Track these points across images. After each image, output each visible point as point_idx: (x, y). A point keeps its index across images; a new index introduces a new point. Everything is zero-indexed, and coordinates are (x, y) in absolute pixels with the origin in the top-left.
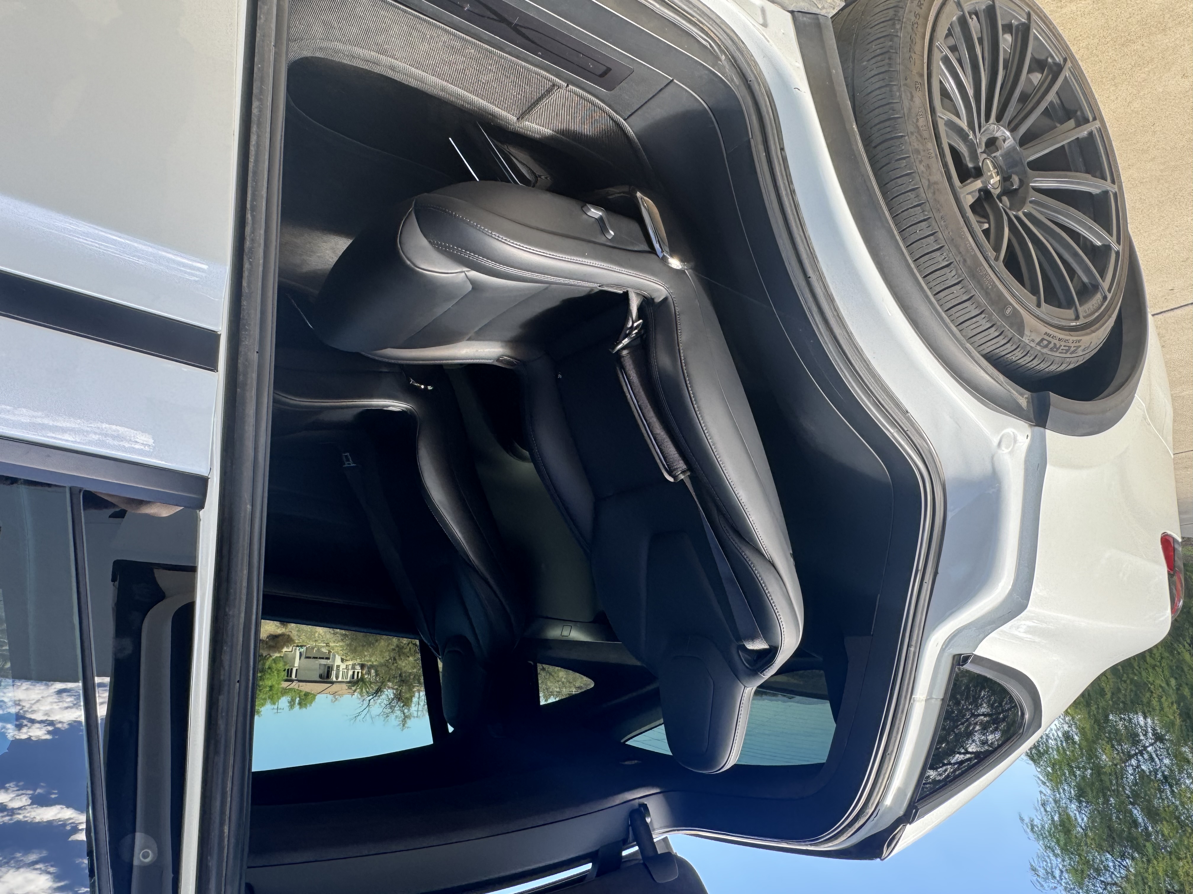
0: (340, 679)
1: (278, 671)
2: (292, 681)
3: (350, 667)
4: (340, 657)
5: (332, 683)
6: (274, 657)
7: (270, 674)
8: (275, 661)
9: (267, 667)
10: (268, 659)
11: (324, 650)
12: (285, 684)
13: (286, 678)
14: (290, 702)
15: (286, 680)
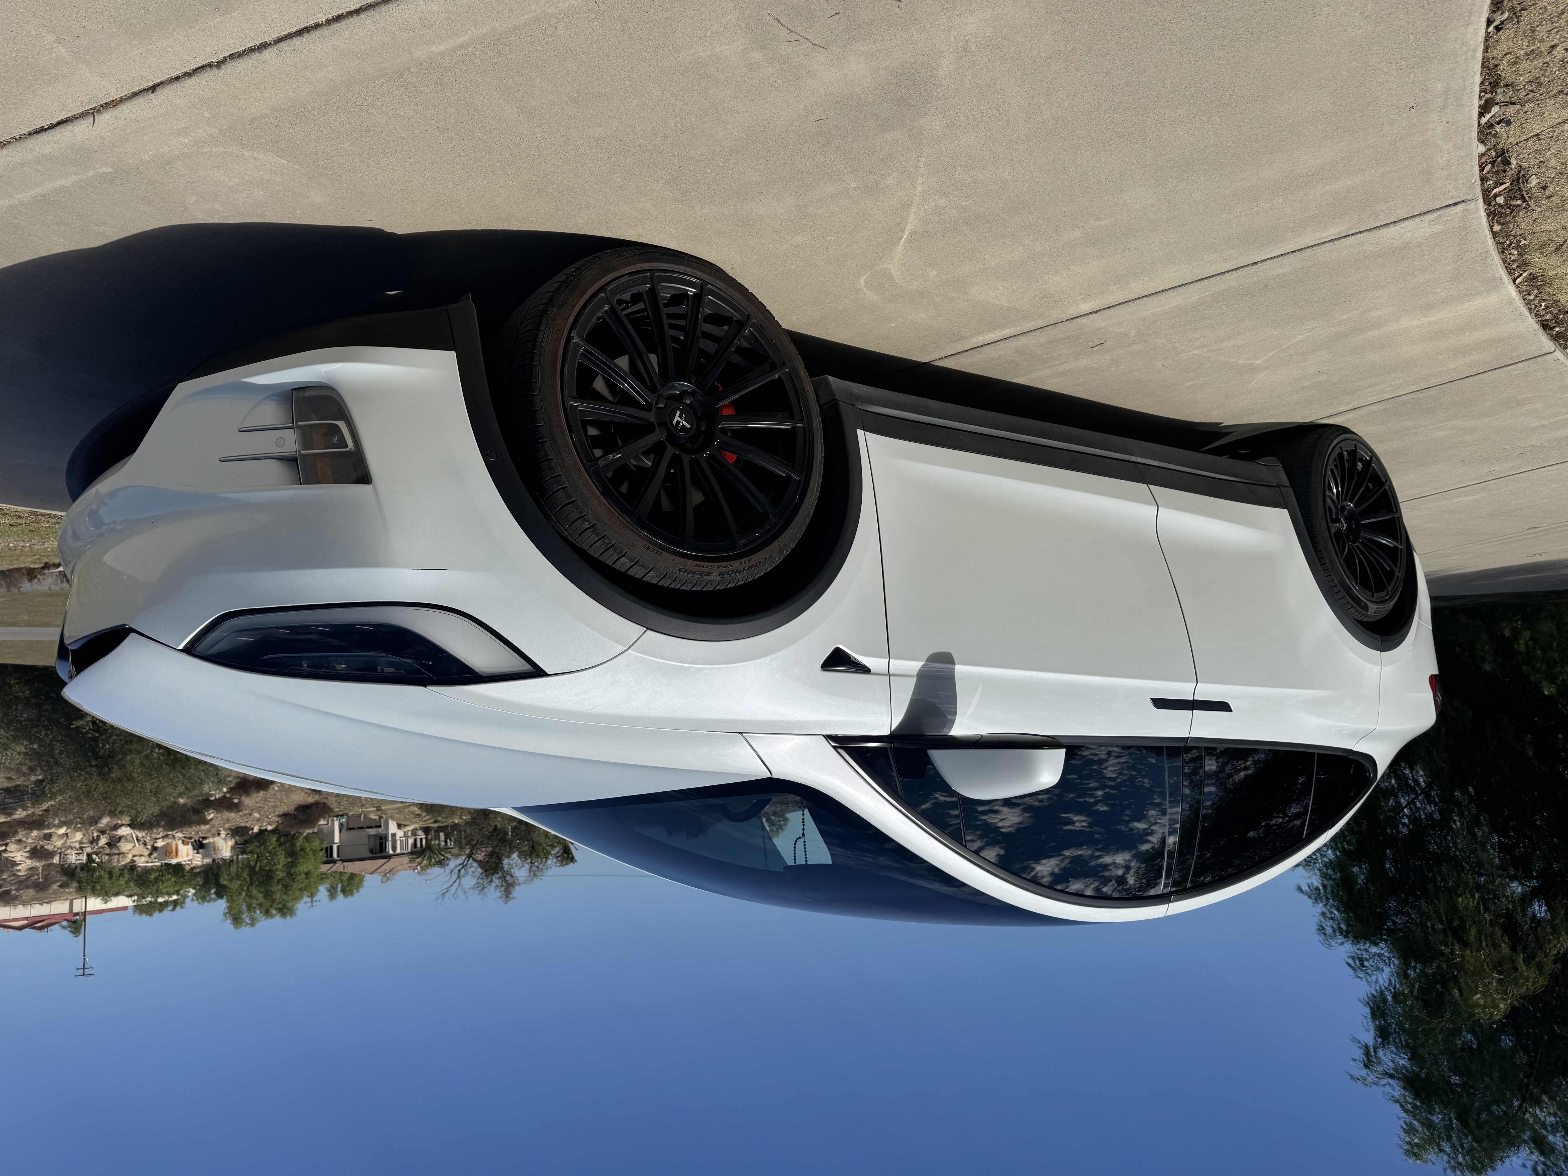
0: (398, 851)
1: (314, 851)
2: (334, 862)
3: (410, 834)
4: (395, 823)
5: (389, 857)
6: (305, 834)
7: (303, 857)
8: (307, 838)
9: (299, 848)
10: (297, 839)
11: (373, 816)
12: (325, 868)
13: (325, 859)
14: (329, 891)
15: (326, 862)
